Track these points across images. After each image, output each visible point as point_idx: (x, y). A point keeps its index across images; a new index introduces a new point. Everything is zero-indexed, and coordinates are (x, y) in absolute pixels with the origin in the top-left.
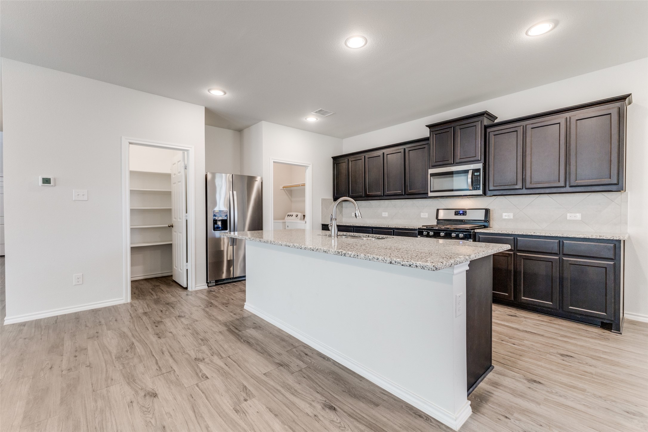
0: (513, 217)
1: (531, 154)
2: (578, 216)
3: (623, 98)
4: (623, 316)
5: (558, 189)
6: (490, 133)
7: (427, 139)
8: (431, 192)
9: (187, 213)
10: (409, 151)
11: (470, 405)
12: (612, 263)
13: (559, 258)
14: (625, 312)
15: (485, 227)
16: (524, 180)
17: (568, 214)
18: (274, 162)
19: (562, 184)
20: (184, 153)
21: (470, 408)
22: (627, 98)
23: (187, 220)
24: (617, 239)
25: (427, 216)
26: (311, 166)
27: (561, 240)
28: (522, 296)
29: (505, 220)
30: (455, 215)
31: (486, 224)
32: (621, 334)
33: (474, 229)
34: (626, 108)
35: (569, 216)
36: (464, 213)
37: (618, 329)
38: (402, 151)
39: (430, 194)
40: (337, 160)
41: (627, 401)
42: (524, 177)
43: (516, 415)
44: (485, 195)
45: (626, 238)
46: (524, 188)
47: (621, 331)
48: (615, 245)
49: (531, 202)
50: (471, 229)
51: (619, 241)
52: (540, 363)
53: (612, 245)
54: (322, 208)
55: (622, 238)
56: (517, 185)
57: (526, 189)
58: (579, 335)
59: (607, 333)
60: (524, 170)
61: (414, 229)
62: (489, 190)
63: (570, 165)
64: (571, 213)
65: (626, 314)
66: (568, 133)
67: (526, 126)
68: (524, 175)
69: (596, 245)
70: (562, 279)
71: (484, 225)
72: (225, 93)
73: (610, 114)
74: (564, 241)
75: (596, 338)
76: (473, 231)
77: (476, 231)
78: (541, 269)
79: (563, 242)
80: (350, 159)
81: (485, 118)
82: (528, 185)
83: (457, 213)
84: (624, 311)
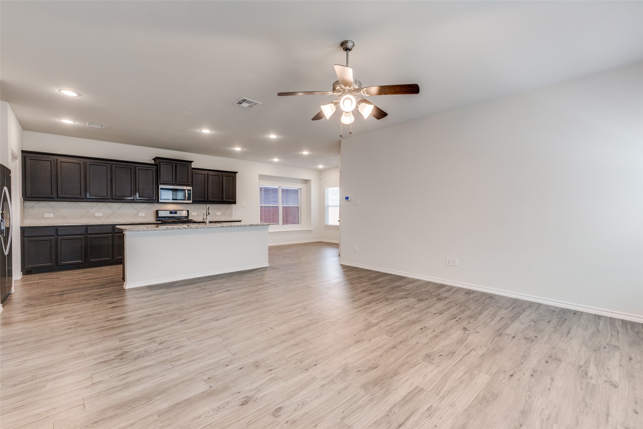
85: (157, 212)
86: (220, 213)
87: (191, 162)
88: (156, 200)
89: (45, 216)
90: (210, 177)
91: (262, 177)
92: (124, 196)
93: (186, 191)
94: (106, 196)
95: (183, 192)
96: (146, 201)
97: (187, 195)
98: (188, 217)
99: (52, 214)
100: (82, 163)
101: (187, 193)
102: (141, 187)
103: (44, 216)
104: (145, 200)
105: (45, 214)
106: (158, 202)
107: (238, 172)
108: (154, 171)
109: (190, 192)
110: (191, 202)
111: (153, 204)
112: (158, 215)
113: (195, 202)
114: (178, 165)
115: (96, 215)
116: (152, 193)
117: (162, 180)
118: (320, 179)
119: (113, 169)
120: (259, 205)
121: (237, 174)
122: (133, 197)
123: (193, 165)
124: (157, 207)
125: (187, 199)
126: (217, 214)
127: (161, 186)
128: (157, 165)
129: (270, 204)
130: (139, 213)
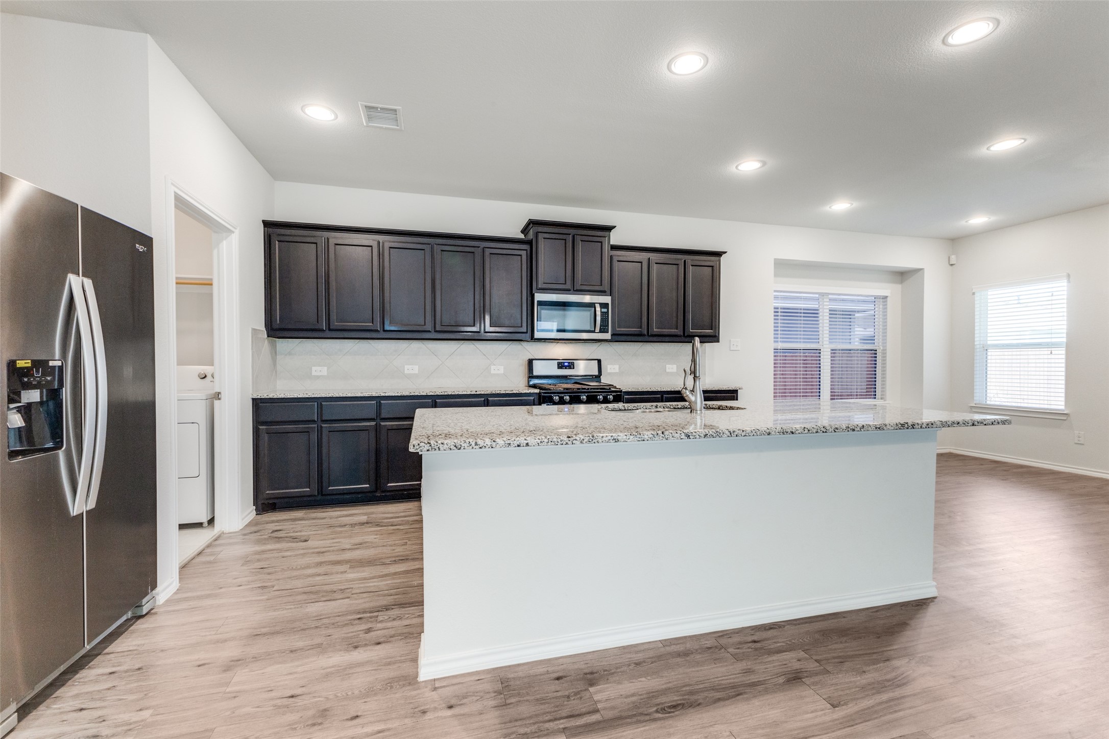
0: (619, 370)
3: (721, 255)
6: (614, 257)
7: (527, 242)
10: (491, 254)
16: (648, 325)
19: (681, 333)
26: (237, 232)
30: (558, 368)
35: (668, 368)
36: (571, 366)
38: (477, 251)
42: (648, 321)
46: (647, 335)
54: (252, 355)
60: (649, 312)
63: (686, 312)
64: (669, 364)
66: (685, 277)
67: (650, 258)
68: (649, 318)
73: (713, 266)
80: (332, 240)
82: (652, 332)
83: (561, 366)
85: (530, 362)
86: (675, 366)
87: (609, 229)
88: (527, 332)
89: (314, 373)
90: (655, 268)
91: (783, 267)
92: (461, 324)
93: (598, 309)
94: (423, 324)
95: (590, 311)
96: (506, 335)
97: (599, 318)
98: (598, 377)
99: (326, 368)
100: (375, 245)
101: (598, 313)
102: (496, 299)
103: (311, 373)
104: (504, 334)
105: (313, 368)
106: (533, 339)
107: (726, 252)
108: (524, 257)
109: (605, 310)
110: (608, 336)
111: (522, 343)
112: (533, 374)
113: (618, 337)
114: (578, 238)
115: (406, 372)
116: (519, 316)
117: (541, 280)
118: (952, 265)
119: (438, 256)
120: (773, 346)
121: (723, 258)
122: (478, 325)
123: (615, 238)
124: (530, 350)
125: (597, 330)
126: (668, 370)
127: (539, 297)
128: (530, 243)
129: (797, 342)
130: (493, 367)
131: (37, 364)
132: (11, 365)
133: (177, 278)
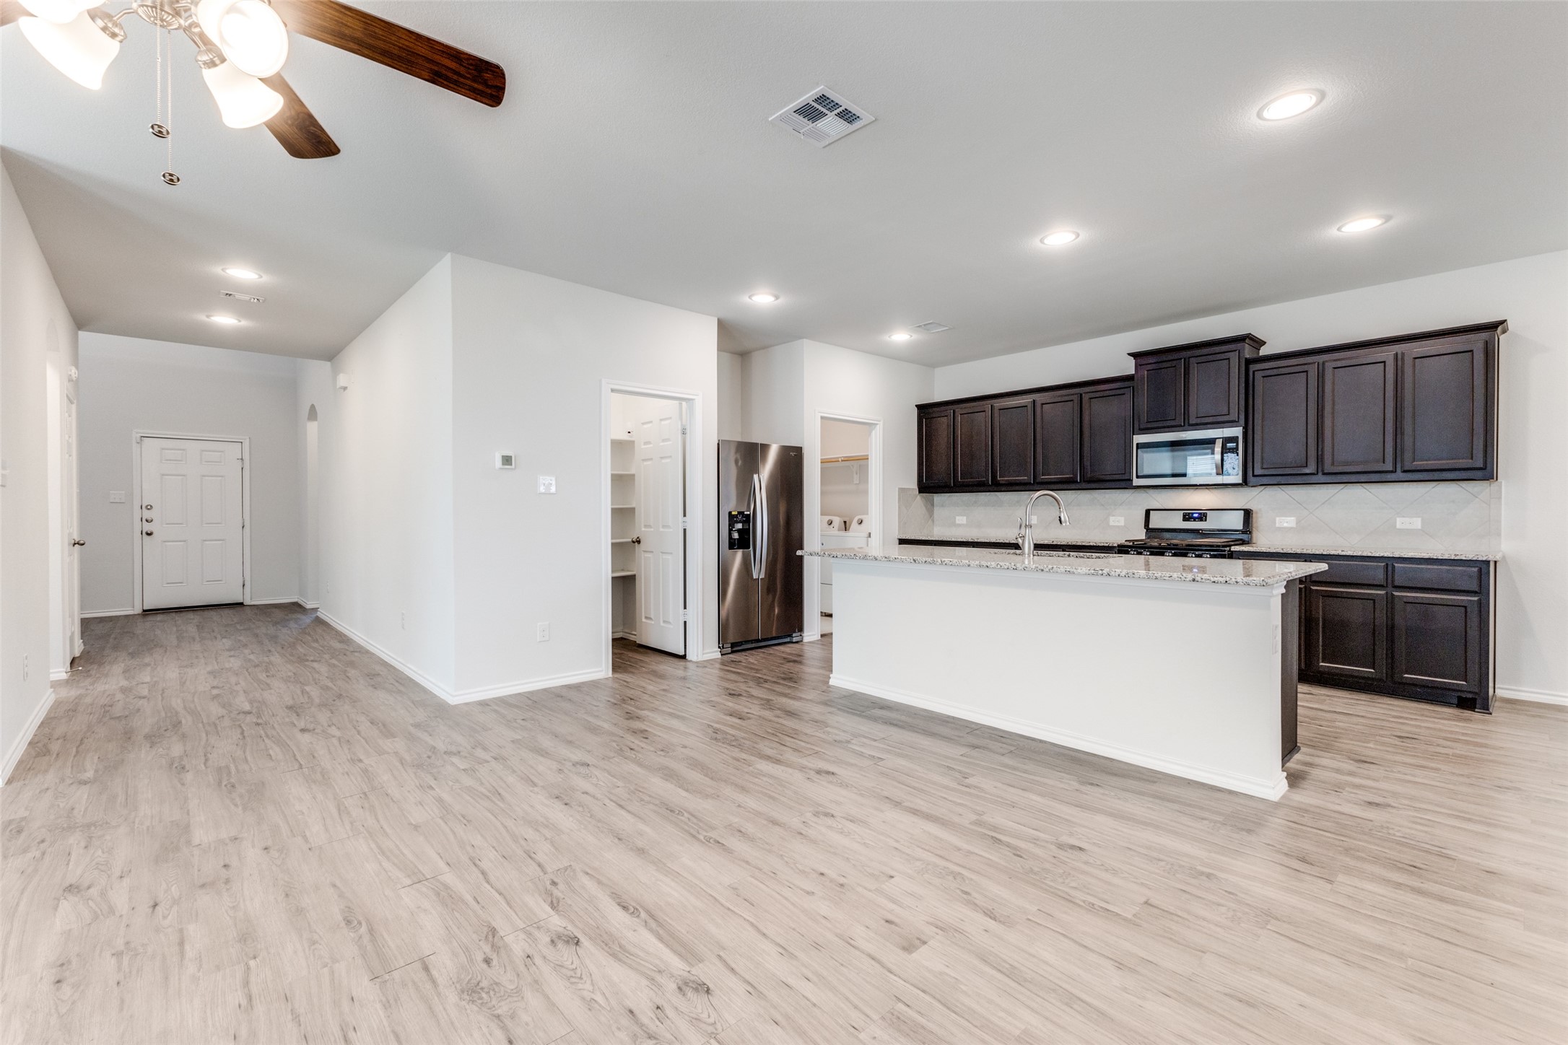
0: (1297, 524)
1: (1333, 413)
2: (1417, 523)
3: (1493, 327)
4: (1494, 692)
5: (1383, 475)
6: (1256, 373)
7: (1129, 378)
8: (1138, 477)
9: (685, 515)
10: (1091, 398)
11: (1286, 778)
12: (1476, 599)
13: (1387, 593)
14: (1496, 686)
15: (1243, 542)
16: (1320, 459)
17: (1398, 519)
18: (822, 418)
19: (1389, 467)
20: (681, 404)
21: (1285, 781)
22: (1498, 326)
23: (685, 530)
24: (1484, 559)
25: (1122, 523)
26: (881, 423)
27: (1389, 563)
28: (1321, 660)
29: (1280, 529)
31: (1245, 537)
32: (1491, 714)
33: (1230, 546)
34: (1499, 339)
35: (1401, 523)
36: (1202, 518)
37: (1486, 708)
38: (1076, 398)
39: (1136, 482)
40: (927, 413)
41: (1500, 778)
42: (1320, 453)
43: (1347, 789)
44: (1246, 484)
45: (1497, 558)
46: (1320, 474)
47: (1491, 710)
48: (1480, 570)
49: (1330, 498)
50: (1224, 546)
51: (1487, 562)
52: (1369, 745)
53: (1476, 569)
54: (899, 507)
55: (1491, 558)
56: (1307, 466)
57: (1324, 474)
58: (1422, 715)
59: (1467, 713)
60: (1320, 440)
61: (1108, 546)
62: (1254, 476)
63: (1402, 434)
64: (1404, 517)
65: (1499, 688)
66: (1399, 379)
67: (1323, 363)
68: (1320, 449)
69: (1449, 570)
70: (1391, 628)
71: (1241, 540)
72: (777, 298)
73: (1472, 351)
74: (1396, 565)
75: (1449, 720)
76: (1228, 549)
77: (1233, 548)
78: (1355, 614)
79: (1393, 567)
80: (958, 412)
81: (1247, 345)
82: (1328, 468)
83: (1187, 518)
84: (1496, 683)
85: (1148, 512)
89: (957, 522)
90: (1334, 375)
93: (1219, 445)
98: (1248, 533)
99: (965, 517)
100: (988, 409)
105: (957, 517)
106: (1132, 485)
107: (1503, 322)
108: (1129, 395)
109: (1233, 446)
112: (1153, 525)
114: (1193, 361)
116: (1122, 462)
117: (1143, 419)
124: (1138, 499)
127: (1138, 439)
131: (739, 513)
132: (730, 513)
133: (821, 459)
